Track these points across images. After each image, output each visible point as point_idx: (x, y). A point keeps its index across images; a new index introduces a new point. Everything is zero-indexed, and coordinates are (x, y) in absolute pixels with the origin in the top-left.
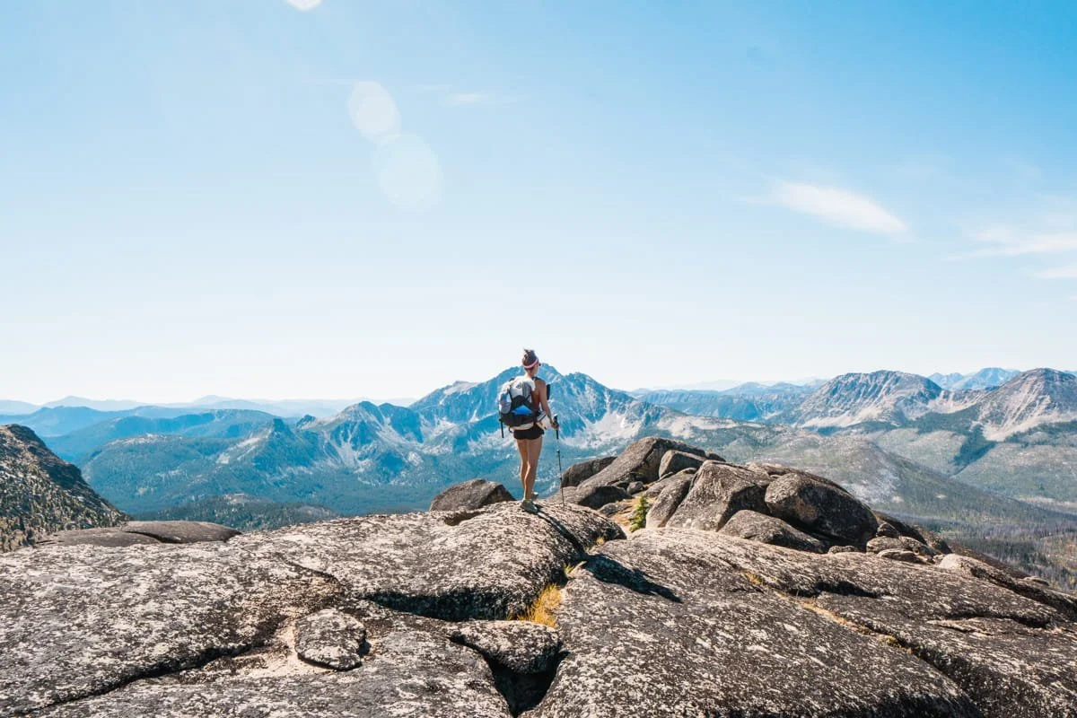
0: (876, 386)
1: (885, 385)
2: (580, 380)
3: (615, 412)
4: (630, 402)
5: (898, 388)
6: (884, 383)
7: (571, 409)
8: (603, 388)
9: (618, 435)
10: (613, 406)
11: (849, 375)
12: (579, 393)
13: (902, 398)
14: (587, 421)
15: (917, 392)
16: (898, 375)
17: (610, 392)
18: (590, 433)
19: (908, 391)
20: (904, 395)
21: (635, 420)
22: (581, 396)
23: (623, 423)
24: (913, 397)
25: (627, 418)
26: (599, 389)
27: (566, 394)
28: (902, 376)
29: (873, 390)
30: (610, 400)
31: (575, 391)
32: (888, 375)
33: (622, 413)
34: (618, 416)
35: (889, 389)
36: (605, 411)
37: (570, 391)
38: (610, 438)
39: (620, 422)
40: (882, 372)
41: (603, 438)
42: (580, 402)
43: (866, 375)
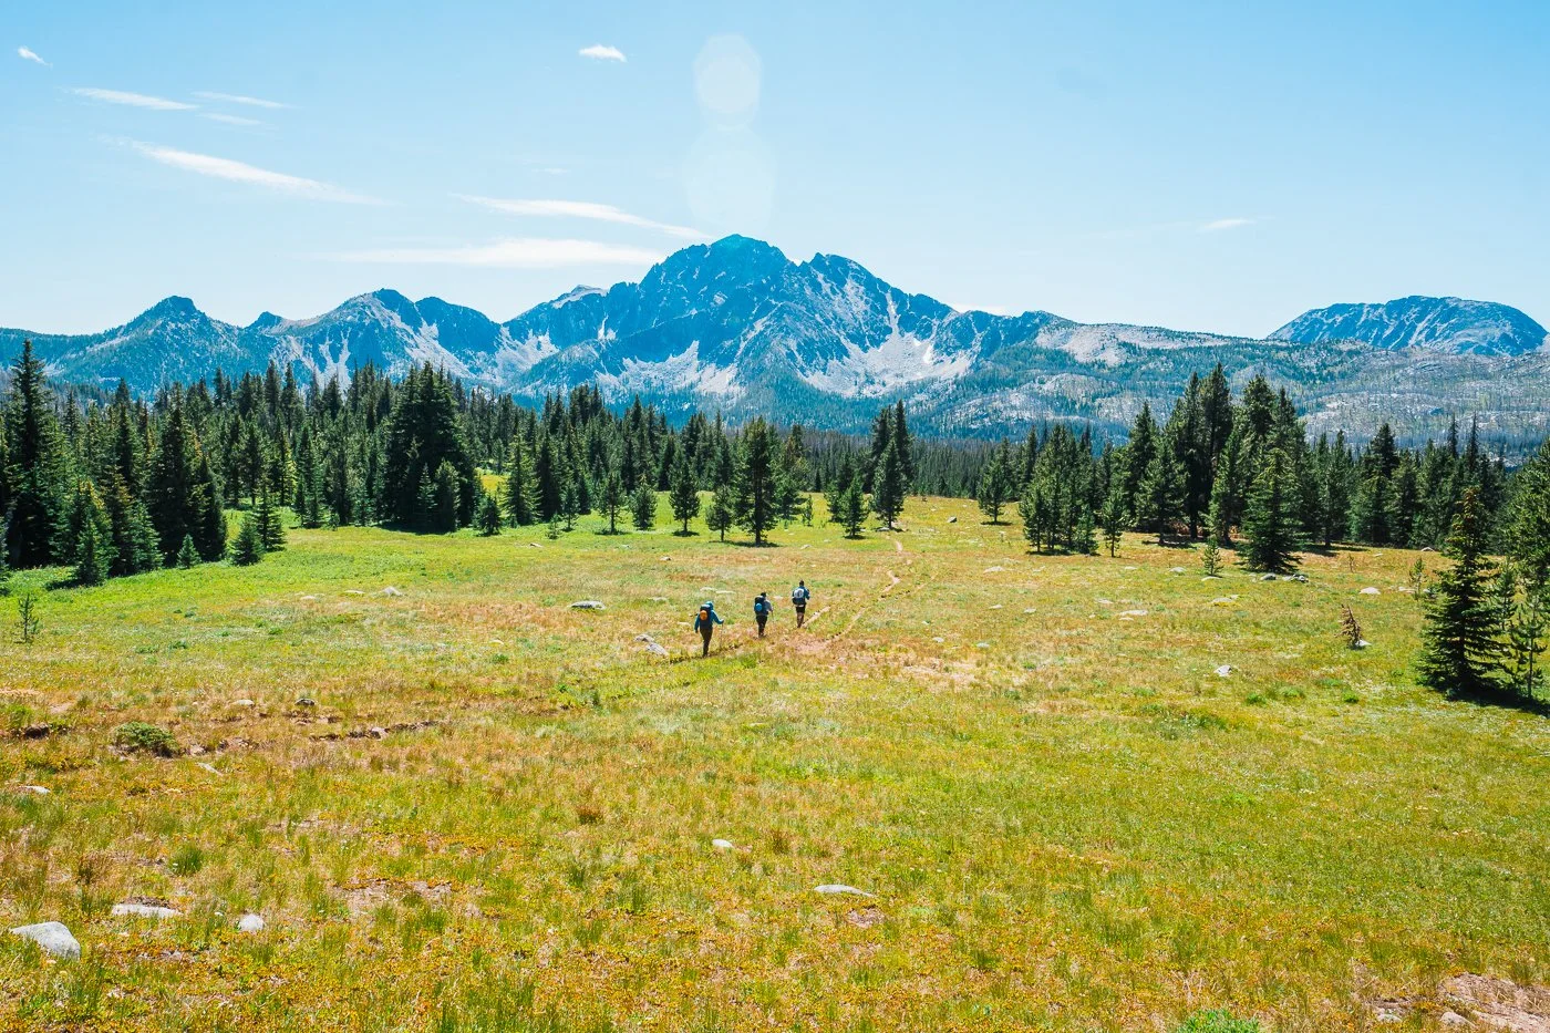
0: (1402, 324)
1: (1420, 326)
2: (836, 269)
3: (907, 335)
4: (941, 317)
5: (1455, 328)
6: (1419, 320)
7: (820, 320)
8: (885, 286)
9: (920, 376)
10: (906, 323)
11: (1337, 309)
12: (834, 293)
13: (1469, 345)
14: (853, 348)
15: (1497, 333)
16: (1453, 304)
17: (898, 295)
18: (860, 370)
19: (1483, 333)
20: (1471, 339)
21: (956, 348)
22: (838, 298)
23: (928, 356)
24: (1491, 344)
25: (936, 347)
26: (875, 288)
27: (808, 291)
28: (1461, 305)
29: (1395, 334)
30: (898, 311)
31: (826, 287)
32: (1424, 305)
33: (924, 337)
34: (917, 343)
35: (1434, 330)
36: (889, 330)
37: (817, 287)
38: (903, 382)
39: (923, 352)
40: (1414, 300)
41: (891, 381)
42: (837, 309)
43: (1375, 307)
